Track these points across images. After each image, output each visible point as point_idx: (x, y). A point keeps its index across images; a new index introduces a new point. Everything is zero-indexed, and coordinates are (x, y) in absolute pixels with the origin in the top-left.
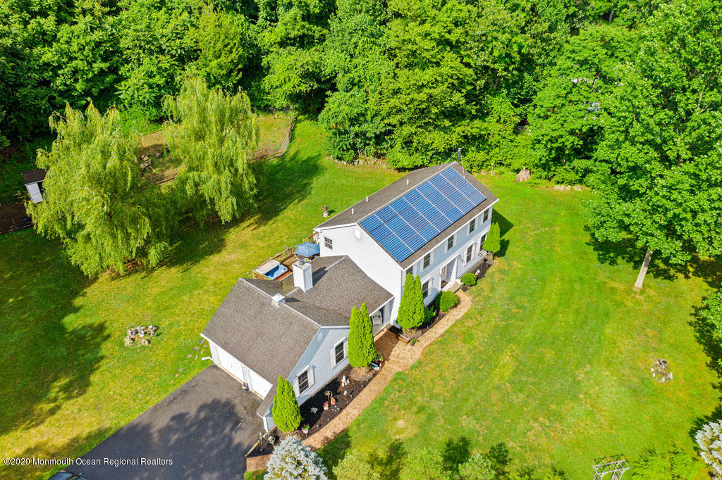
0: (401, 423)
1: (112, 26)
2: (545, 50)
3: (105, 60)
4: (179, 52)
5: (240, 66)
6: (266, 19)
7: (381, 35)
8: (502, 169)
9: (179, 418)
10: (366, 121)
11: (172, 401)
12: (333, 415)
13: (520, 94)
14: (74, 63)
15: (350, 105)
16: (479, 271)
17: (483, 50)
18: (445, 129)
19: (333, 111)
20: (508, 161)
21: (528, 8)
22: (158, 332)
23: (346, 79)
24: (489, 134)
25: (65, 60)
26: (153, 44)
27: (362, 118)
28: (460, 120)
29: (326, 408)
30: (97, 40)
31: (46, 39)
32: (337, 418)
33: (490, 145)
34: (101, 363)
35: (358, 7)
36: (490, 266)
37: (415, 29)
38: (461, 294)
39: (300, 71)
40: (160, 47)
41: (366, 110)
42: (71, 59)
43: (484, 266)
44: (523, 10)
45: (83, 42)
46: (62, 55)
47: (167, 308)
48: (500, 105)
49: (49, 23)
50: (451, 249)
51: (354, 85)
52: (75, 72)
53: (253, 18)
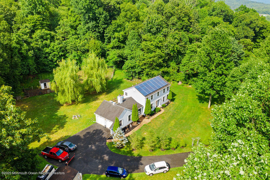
0: (145, 134)
1: (65, 43)
2: (184, 50)
3: (62, 52)
4: (83, 50)
5: (100, 54)
6: (107, 42)
7: (140, 45)
8: (174, 82)
9: (88, 133)
10: (136, 68)
11: (86, 130)
12: (128, 132)
13: (178, 61)
14: (54, 52)
15: (132, 63)
16: (166, 104)
17: (167, 49)
18: (157, 70)
19: (126, 65)
20: (175, 79)
21: (179, 39)
22: (81, 117)
23: (130, 57)
24: (170, 72)
25: (52, 52)
26: (76, 48)
27: (134, 67)
28: (162, 68)
29: (126, 131)
30: (61, 47)
31: (47, 46)
32: (129, 133)
33: (170, 75)
34: (66, 123)
35: (134, 38)
36: (169, 103)
37: (149, 43)
38: (161, 109)
39: (117, 55)
40: (78, 49)
41: (136, 65)
42: (54, 51)
43: (168, 103)
44: (178, 39)
45: (57, 47)
46: (51, 50)
47: (82, 112)
48: (173, 64)
49: (48, 42)
50: (158, 96)
51: (132, 58)
52: (55, 55)
53: (103, 42)
